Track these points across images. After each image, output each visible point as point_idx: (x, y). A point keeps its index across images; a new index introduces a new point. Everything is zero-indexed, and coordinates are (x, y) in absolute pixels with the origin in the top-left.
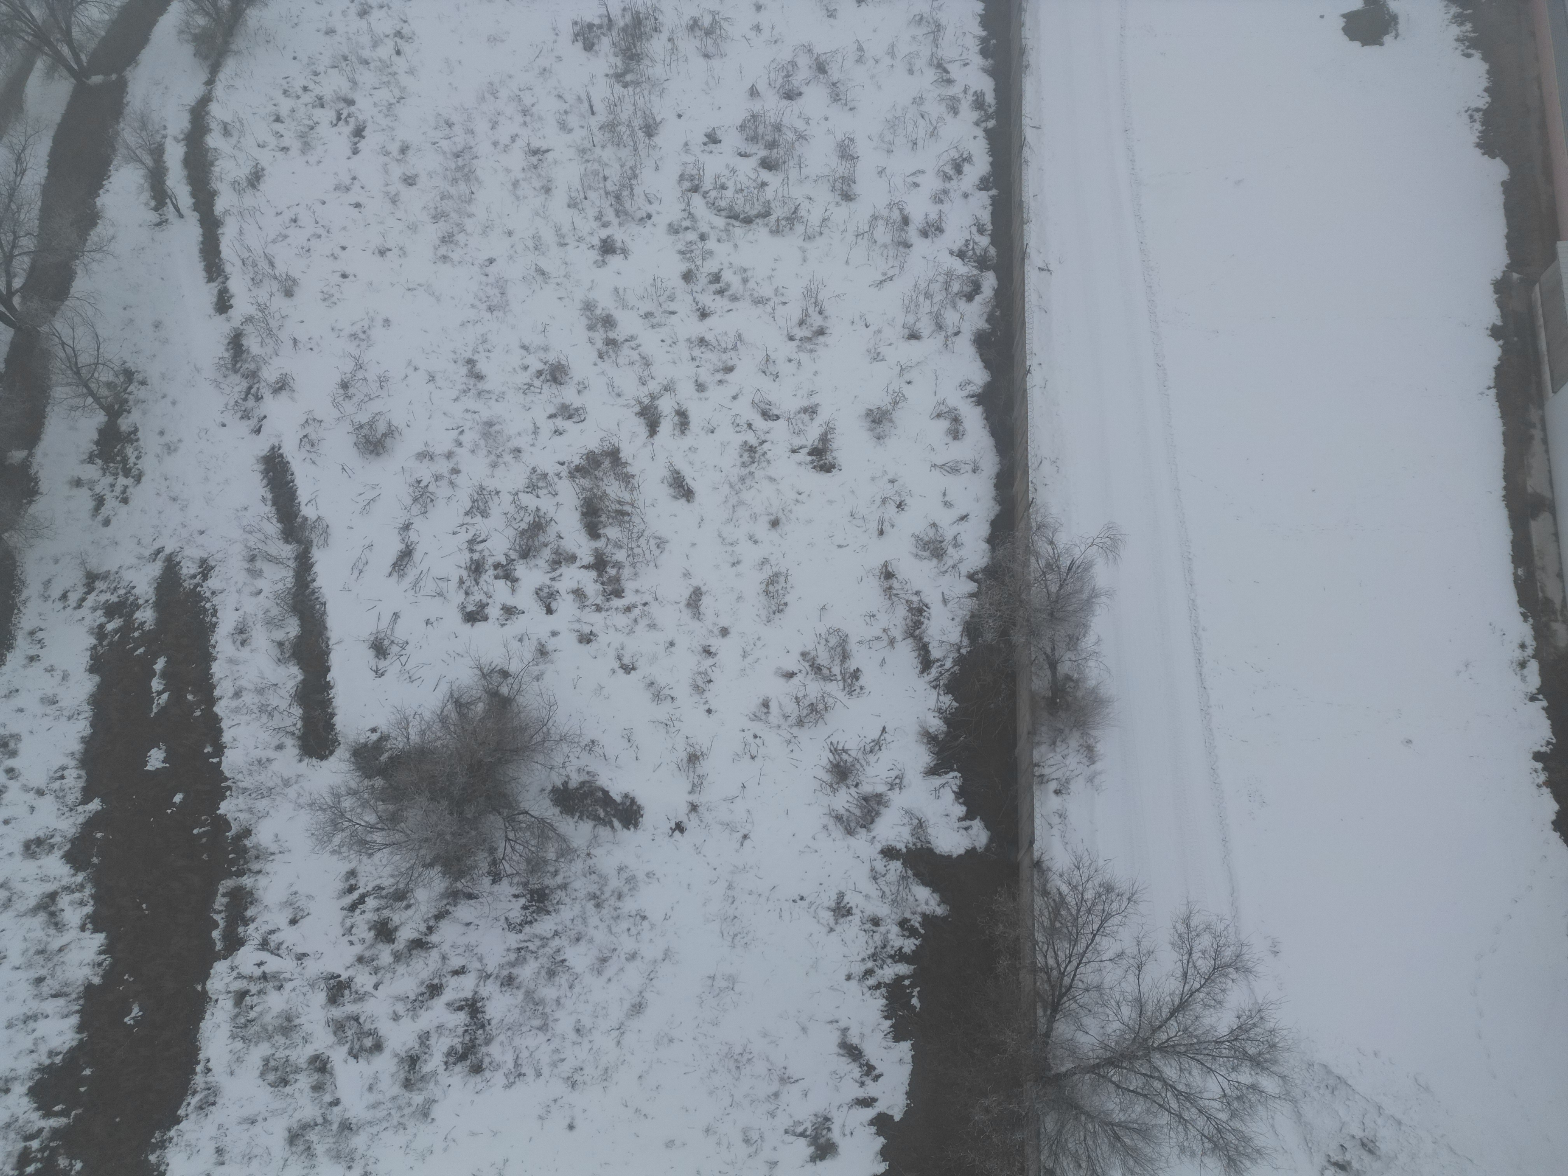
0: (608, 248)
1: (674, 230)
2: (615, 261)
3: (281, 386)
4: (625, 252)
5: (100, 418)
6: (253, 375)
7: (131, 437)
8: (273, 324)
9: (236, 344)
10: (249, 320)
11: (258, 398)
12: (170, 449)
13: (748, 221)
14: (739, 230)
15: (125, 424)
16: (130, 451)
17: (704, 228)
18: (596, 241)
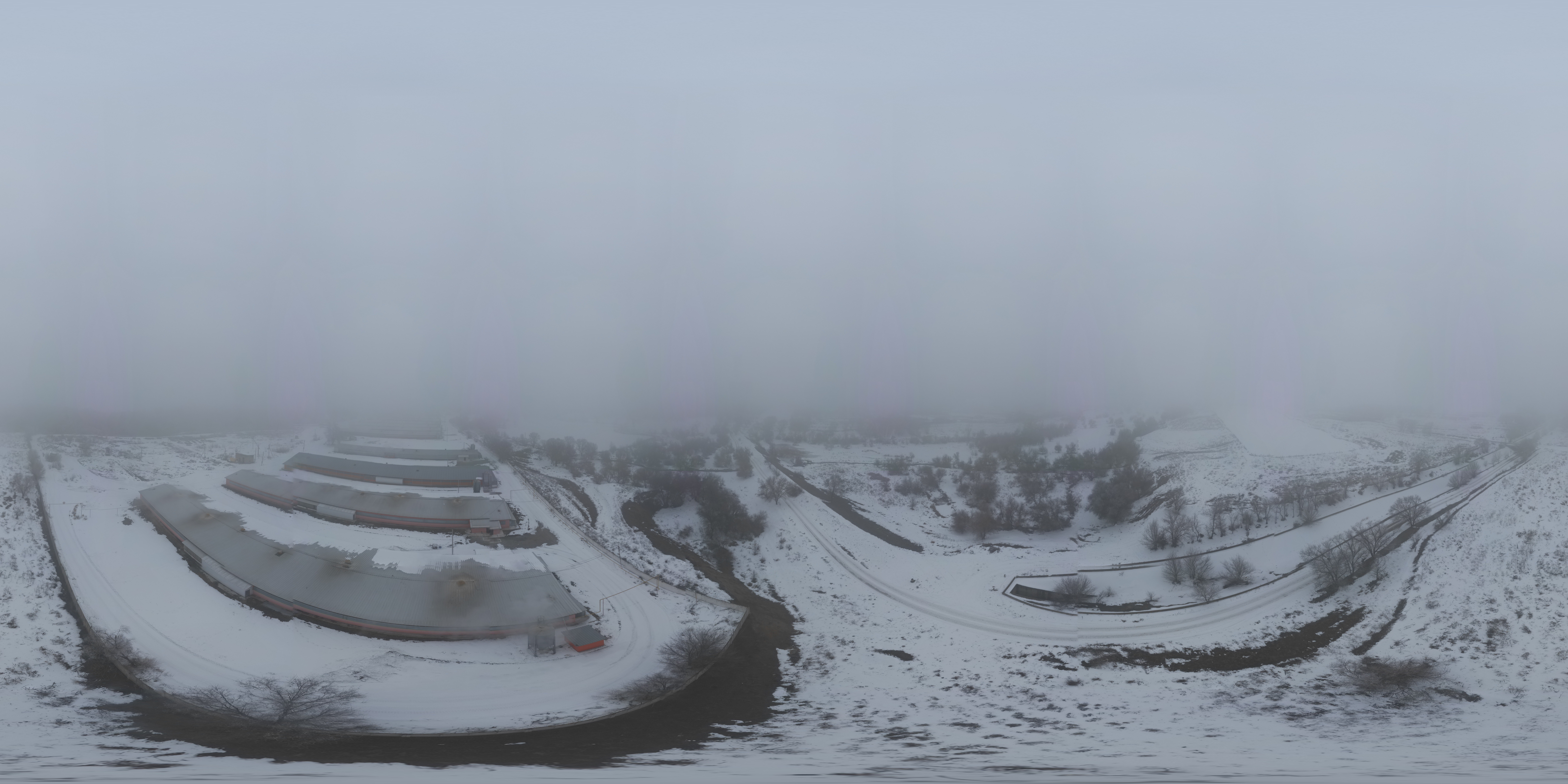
0: (1515, 578)
1: (1534, 576)
2: (1516, 581)
3: (1417, 589)
4: (1520, 579)
5: (1375, 579)
6: (1412, 585)
7: (1378, 585)
8: (1423, 577)
9: (1412, 578)
10: (1419, 575)
11: (1410, 589)
12: (1383, 590)
13: (1556, 575)
14: (1553, 577)
15: (1378, 582)
16: (1375, 587)
17: (1543, 576)
18: (1512, 576)
